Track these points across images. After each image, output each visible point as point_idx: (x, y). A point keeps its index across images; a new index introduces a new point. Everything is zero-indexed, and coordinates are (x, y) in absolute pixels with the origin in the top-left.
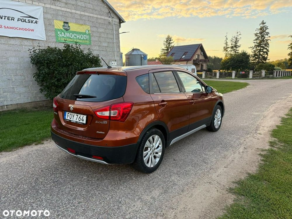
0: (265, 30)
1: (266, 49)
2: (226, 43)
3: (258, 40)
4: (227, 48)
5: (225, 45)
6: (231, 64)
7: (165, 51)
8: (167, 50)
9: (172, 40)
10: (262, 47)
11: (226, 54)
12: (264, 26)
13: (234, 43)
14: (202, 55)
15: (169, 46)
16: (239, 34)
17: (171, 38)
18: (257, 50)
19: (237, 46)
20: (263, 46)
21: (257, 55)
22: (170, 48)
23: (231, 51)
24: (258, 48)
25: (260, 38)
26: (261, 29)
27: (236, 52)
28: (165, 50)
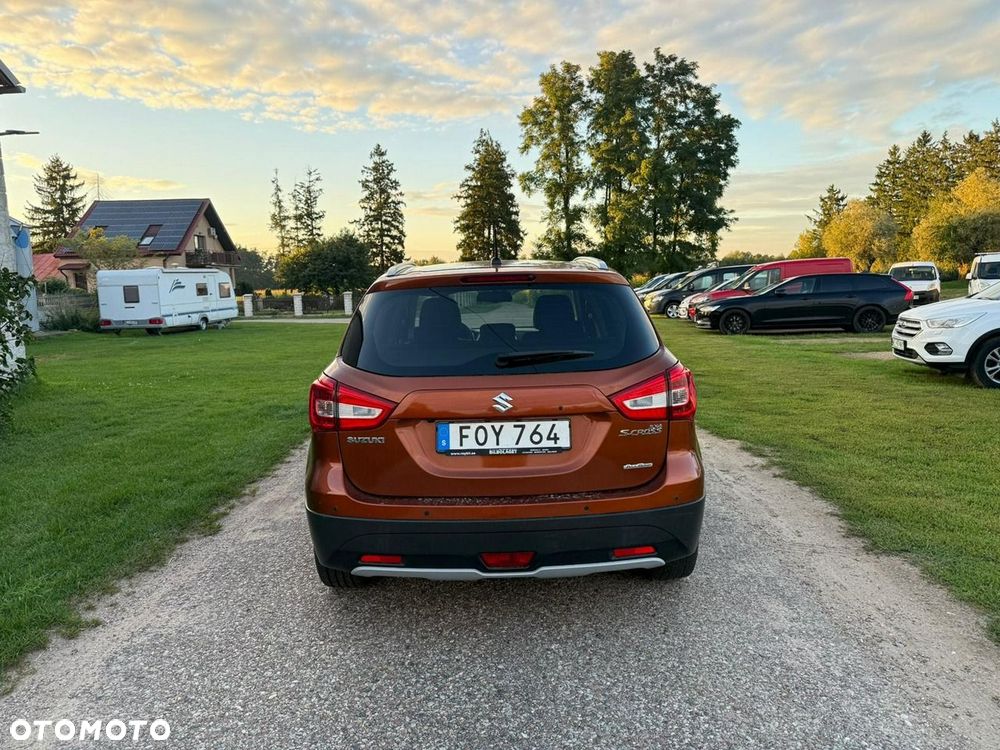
0: (388, 174)
1: (397, 228)
2: (279, 203)
3: (372, 202)
4: (284, 219)
5: (275, 210)
6: (315, 270)
7: (47, 215)
8: (57, 212)
9: (75, 177)
10: (386, 222)
11: (283, 238)
12: (383, 162)
13: (302, 205)
14: (214, 237)
15: (63, 198)
16: (313, 177)
17: (65, 169)
18: (373, 231)
19: (315, 216)
20: (389, 219)
21: (376, 246)
22: (67, 206)
23: (297, 228)
24: (376, 226)
25: (377, 196)
26: (375, 169)
27: (312, 234)
28: (45, 212)
